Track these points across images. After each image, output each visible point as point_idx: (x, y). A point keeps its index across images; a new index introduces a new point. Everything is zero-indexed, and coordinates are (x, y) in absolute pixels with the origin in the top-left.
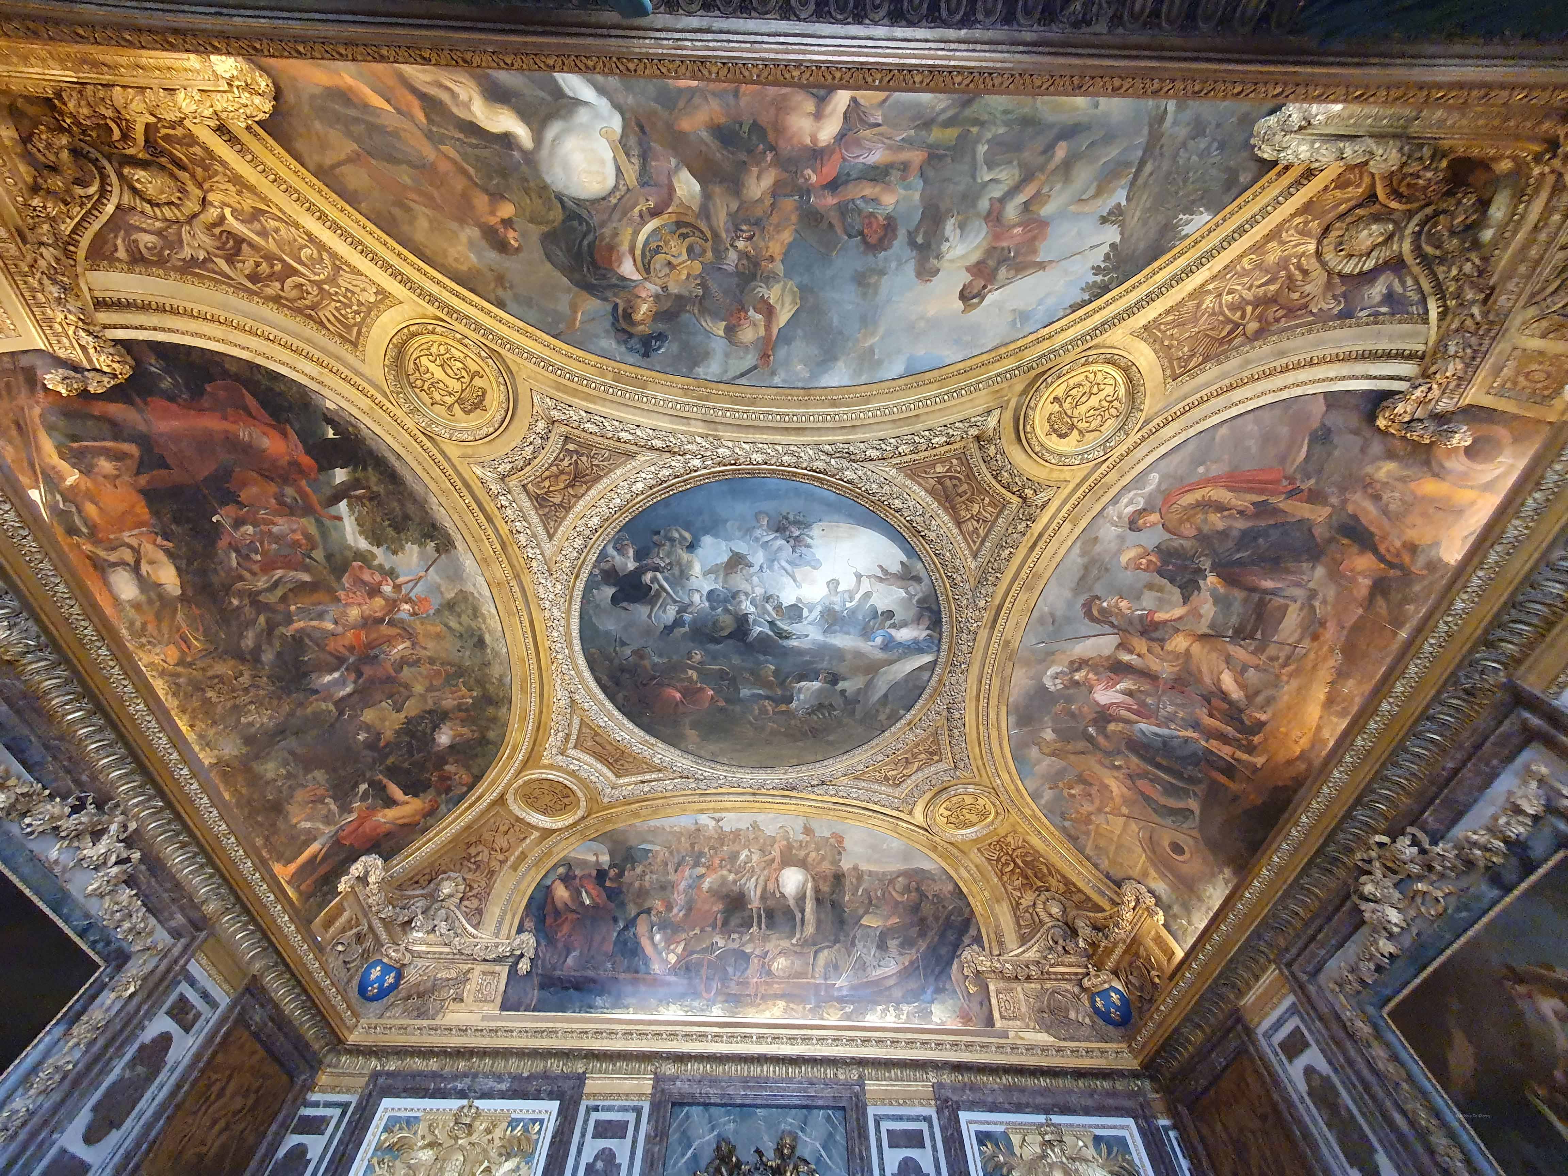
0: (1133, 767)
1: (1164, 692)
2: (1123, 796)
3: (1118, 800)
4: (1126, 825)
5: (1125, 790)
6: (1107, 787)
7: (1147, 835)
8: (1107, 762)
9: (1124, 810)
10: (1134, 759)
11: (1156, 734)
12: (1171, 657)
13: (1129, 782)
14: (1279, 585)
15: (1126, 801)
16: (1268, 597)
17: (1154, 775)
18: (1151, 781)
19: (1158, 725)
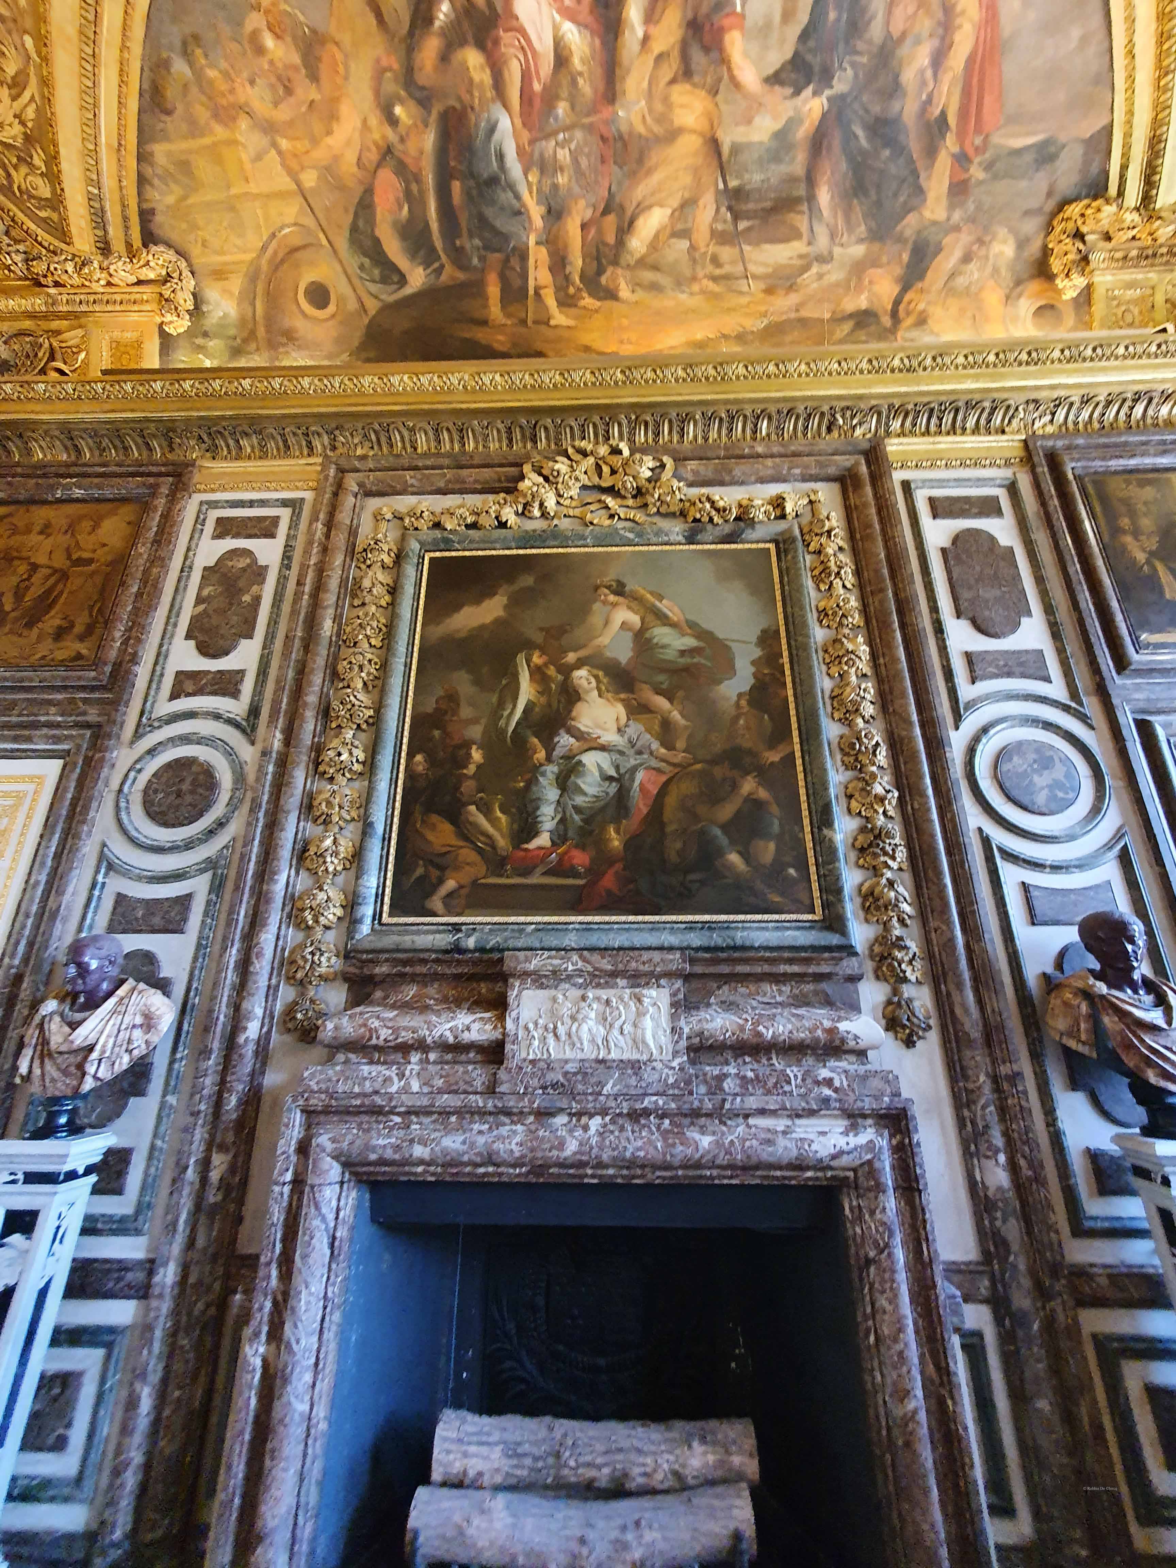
0: (412, 147)
1: (590, 128)
2: (336, 158)
3: (320, 154)
4: (281, 195)
5: (351, 157)
6: (332, 117)
7: (297, 241)
8: (390, 86)
9: (309, 179)
10: (429, 140)
11: (501, 157)
12: (659, 107)
13: (373, 156)
14: (826, 213)
15: (329, 171)
16: (805, 207)
17: (422, 192)
18: (408, 193)
19: (520, 152)
